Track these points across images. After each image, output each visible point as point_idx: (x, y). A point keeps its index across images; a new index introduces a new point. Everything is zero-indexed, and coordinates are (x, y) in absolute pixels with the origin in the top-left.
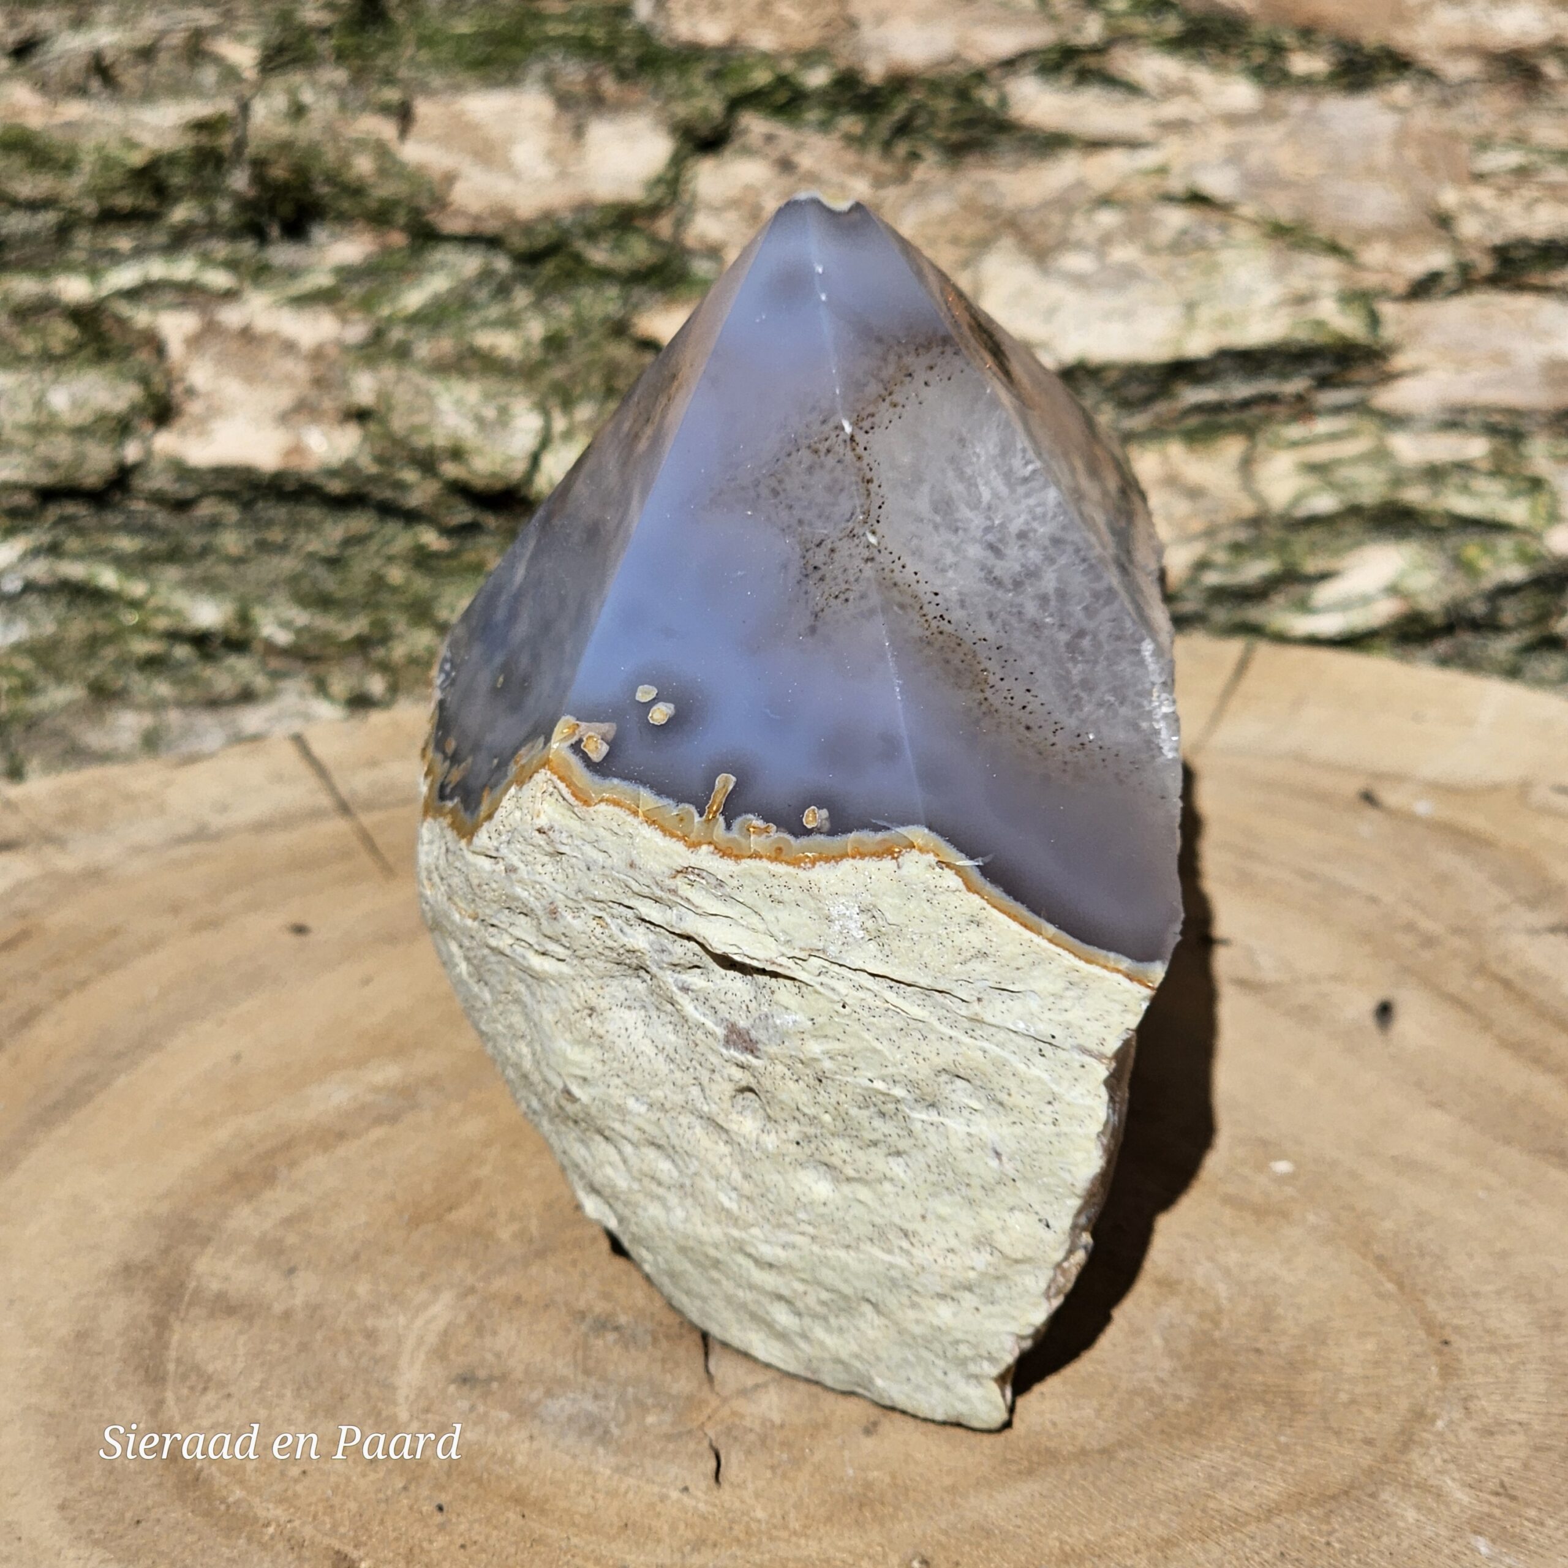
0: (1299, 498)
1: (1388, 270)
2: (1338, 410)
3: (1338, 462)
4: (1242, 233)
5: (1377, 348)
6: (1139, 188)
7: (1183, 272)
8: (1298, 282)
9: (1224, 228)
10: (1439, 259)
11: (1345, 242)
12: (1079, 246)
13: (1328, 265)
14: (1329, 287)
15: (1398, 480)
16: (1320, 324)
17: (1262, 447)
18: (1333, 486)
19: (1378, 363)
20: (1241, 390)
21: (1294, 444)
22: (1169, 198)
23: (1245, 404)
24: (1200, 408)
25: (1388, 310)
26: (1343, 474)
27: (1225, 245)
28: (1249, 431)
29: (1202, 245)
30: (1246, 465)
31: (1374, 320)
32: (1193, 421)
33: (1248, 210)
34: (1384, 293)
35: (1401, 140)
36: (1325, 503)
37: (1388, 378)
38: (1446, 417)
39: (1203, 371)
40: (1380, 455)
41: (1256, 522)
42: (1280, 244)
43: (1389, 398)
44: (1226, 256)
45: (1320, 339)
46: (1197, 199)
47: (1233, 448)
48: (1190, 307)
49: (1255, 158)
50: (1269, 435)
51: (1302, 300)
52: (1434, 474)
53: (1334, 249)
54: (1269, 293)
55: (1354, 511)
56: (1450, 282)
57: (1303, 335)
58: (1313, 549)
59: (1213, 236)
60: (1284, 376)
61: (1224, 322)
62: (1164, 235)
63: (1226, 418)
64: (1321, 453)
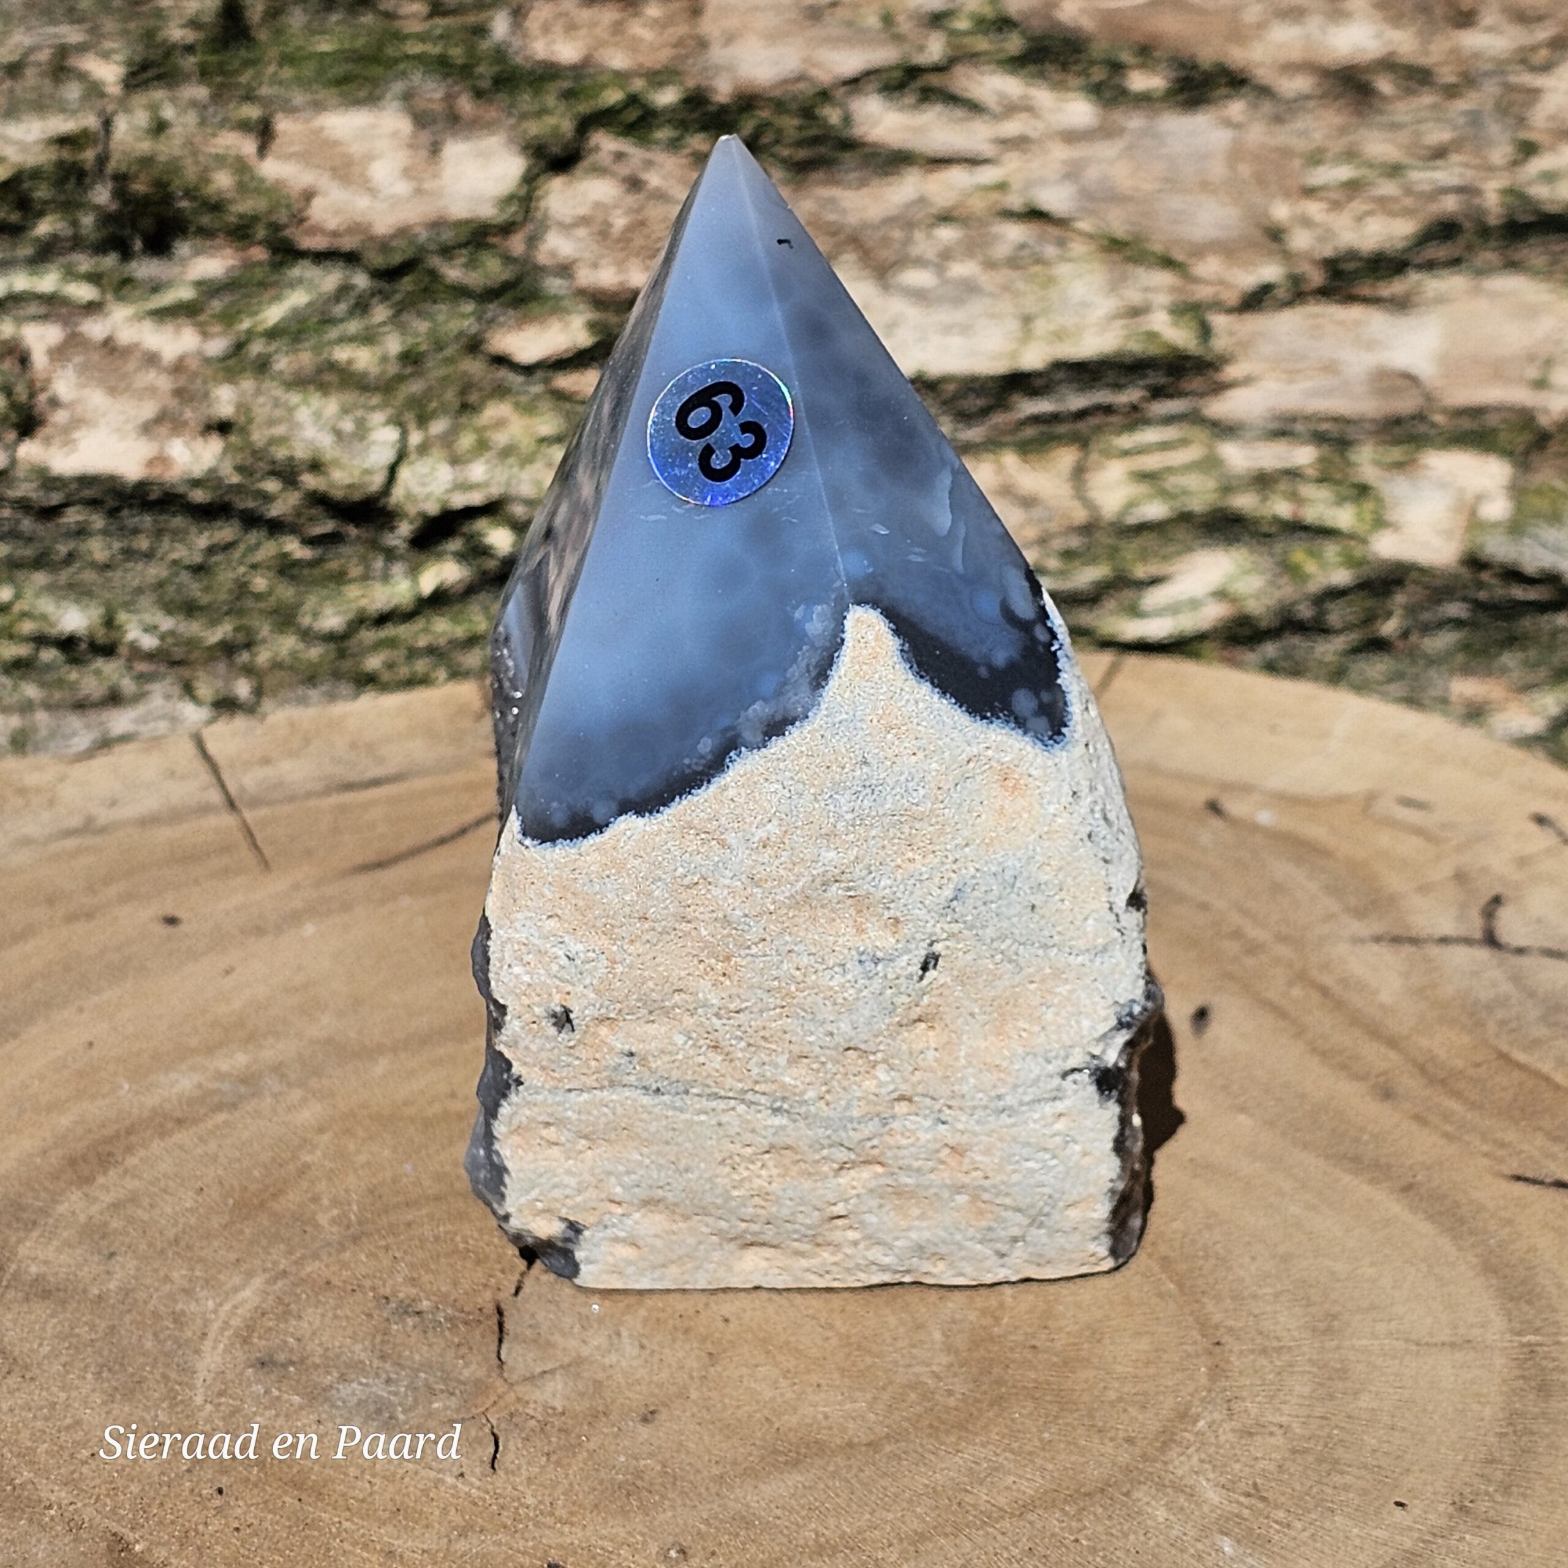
0: (1131, 505)
1: (1221, 282)
2: (1169, 420)
3: (1170, 470)
4: (1078, 248)
5: (1208, 358)
6: (978, 204)
7: (1021, 285)
8: (1134, 296)
9: (1061, 243)
10: (1270, 272)
11: (1179, 256)
12: (920, 262)
13: (1164, 278)
14: (1163, 299)
15: (1227, 489)
16: (1152, 336)
17: (1094, 457)
18: (1165, 494)
19: (1211, 372)
20: (1077, 401)
21: (1126, 453)
22: (1008, 215)
23: (1082, 414)
24: (1036, 419)
25: (1219, 321)
26: (1172, 482)
27: (1063, 259)
28: (1083, 442)
29: (1039, 260)
30: (1079, 473)
31: (1205, 332)
32: (1030, 432)
33: (1083, 225)
34: (1217, 305)
35: (1235, 154)
36: (1155, 510)
37: (1220, 388)
38: (1275, 426)
39: (1038, 383)
40: (1210, 463)
41: (1088, 529)
42: (1115, 257)
43: (1219, 408)
44: (1063, 270)
45: (1153, 350)
46: (1035, 215)
47: (1066, 457)
48: (1027, 320)
49: (1092, 174)
50: (1102, 446)
51: (1135, 312)
52: (1263, 481)
53: (1168, 263)
54: (1105, 305)
55: (1184, 518)
56: (1281, 293)
57: (1136, 347)
58: (1144, 556)
59: (1050, 251)
60: (1118, 387)
61: (1059, 335)
62: (1001, 251)
63: (1062, 429)
64: (1152, 462)
